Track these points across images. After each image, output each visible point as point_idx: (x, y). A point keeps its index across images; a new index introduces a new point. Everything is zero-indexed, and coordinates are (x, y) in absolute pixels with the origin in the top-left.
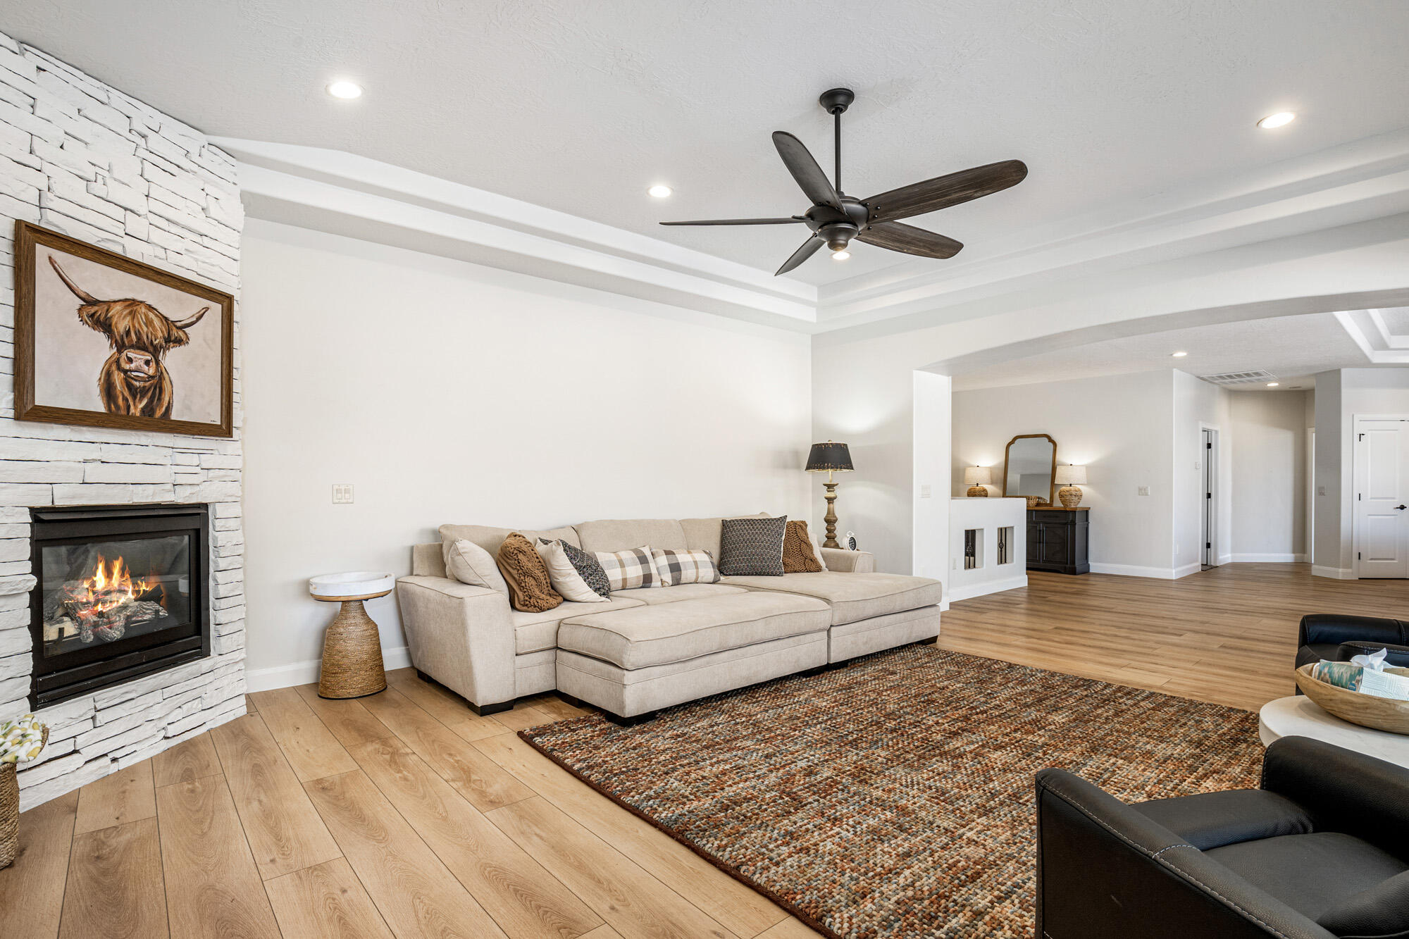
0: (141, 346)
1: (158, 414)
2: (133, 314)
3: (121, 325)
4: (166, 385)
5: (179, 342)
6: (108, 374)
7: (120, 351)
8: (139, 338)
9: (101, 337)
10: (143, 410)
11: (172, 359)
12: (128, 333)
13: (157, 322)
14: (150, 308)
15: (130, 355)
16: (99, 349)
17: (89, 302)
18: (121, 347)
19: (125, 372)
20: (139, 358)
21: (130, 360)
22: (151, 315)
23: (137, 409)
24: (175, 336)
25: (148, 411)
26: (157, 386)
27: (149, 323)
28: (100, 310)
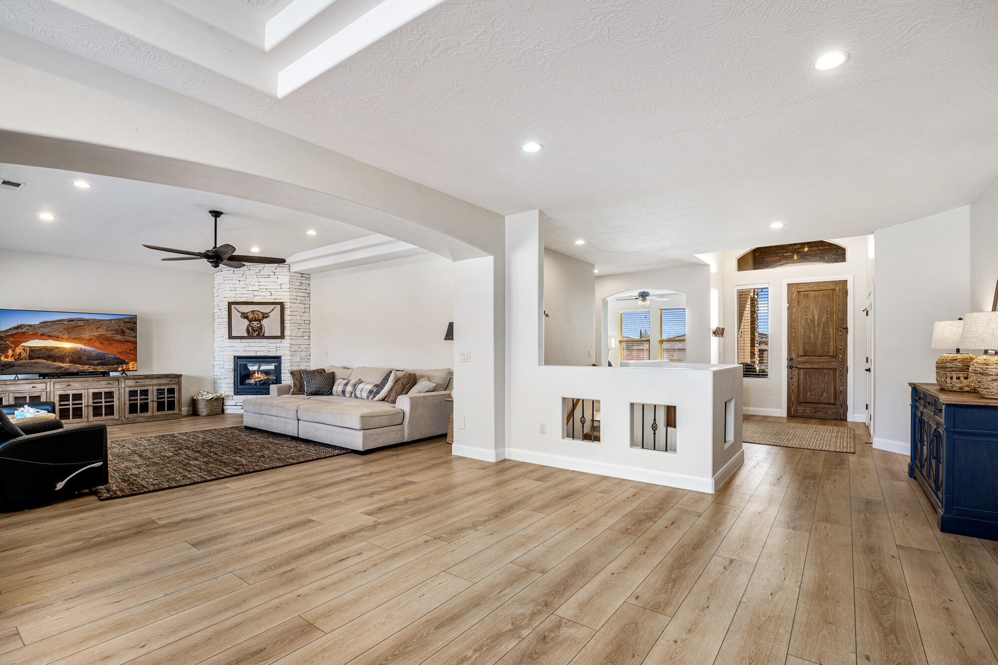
0: (256, 320)
1: (261, 335)
2: (253, 314)
3: (251, 316)
4: (263, 328)
5: (267, 317)
6: (248, 328)
7: (250, 322)
8: (255, 318)
9: (246, 320)
10: (257, 335)
11: (264, 322)
12: (252, 318)
13: (260, 314)
14: (258, 311)
15: (253, 323)
16: (246, 322)
17: (243, 313)
18: (251, 322)
19: (252, 327)
20: (255, 323)
21: (253, 324)
22: (258, 313)
23: (255, 334)
24: (265, 316)
25: (258, 335)
26: (261, 328)
27: (258, 315)
28: (245, 315)
